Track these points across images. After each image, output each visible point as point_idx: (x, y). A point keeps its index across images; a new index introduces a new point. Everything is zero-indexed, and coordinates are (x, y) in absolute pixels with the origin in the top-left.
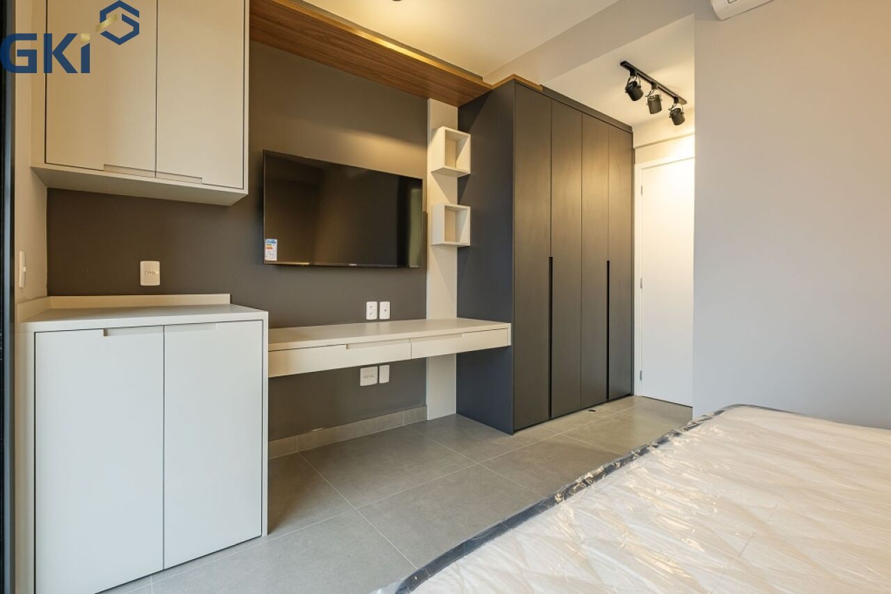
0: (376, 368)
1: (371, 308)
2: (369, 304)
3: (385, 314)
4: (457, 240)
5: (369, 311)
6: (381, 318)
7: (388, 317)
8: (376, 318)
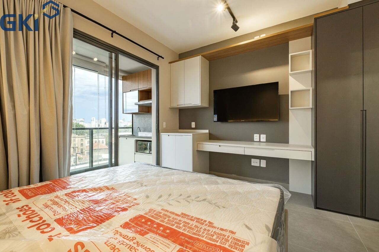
0: (259, 160)
1: (256, 137)
2: (255, 135)
3: (263, 139)
6: (261, 141)
7: (265, 141)
8: (259, 140)
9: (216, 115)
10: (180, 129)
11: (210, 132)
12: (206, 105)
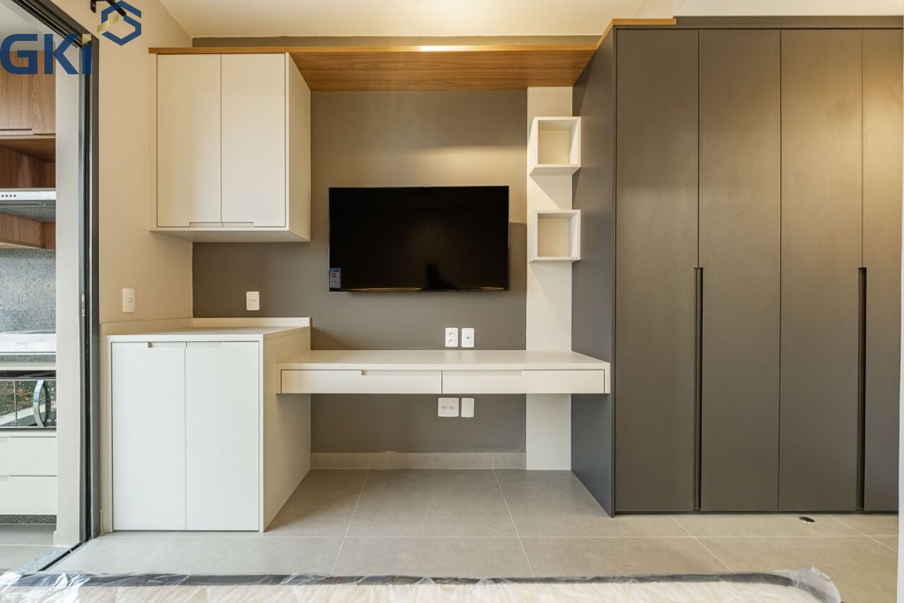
0: (458, 399)
1: (451, 335)
2: (448, 330)
3: (468, 342)
4: (570, 255)
5: (448, 338)
6: (464, 345)
7: (472, 345)
8: (456, 345)
9: (339, 269)
10: (197, 314)
11: (314, 325)
12: (303, 234)
